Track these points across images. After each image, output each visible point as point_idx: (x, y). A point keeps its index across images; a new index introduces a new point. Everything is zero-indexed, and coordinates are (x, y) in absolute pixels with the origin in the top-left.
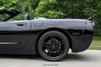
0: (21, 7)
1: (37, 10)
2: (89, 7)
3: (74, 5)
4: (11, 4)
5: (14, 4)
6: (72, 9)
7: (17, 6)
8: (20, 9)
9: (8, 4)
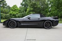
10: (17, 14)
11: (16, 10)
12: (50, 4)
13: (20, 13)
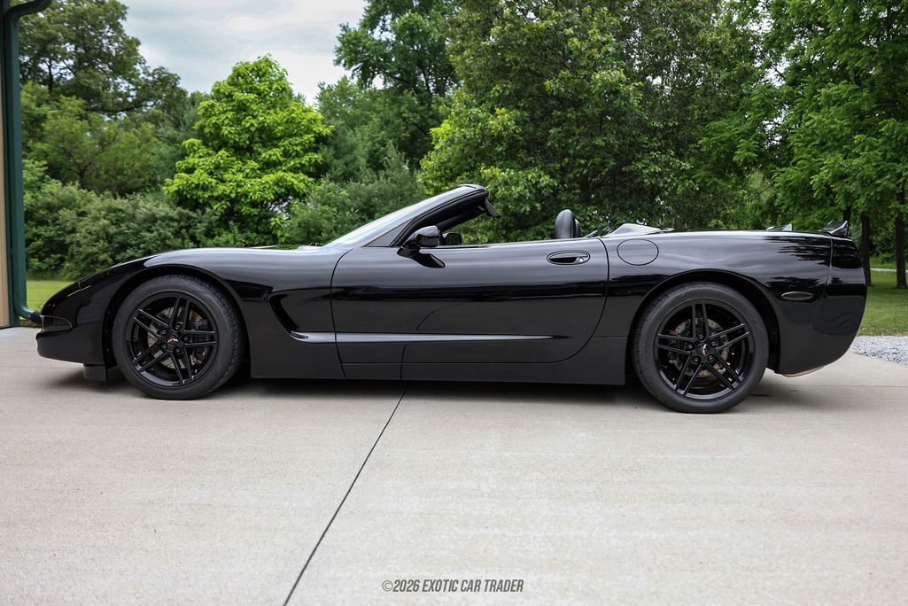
0: (352, 148)
1: (429, 162)
2: (663, 150)
3: (599, 141)
4: (309, 137)
5: (321, 140)
6: (588, 158)
7: (336, 148)
8: (349, 158)
9: (298, 140)
10: (286, 194)
11: (267, 136)
12: (776, 43)
13: (325, 184)
